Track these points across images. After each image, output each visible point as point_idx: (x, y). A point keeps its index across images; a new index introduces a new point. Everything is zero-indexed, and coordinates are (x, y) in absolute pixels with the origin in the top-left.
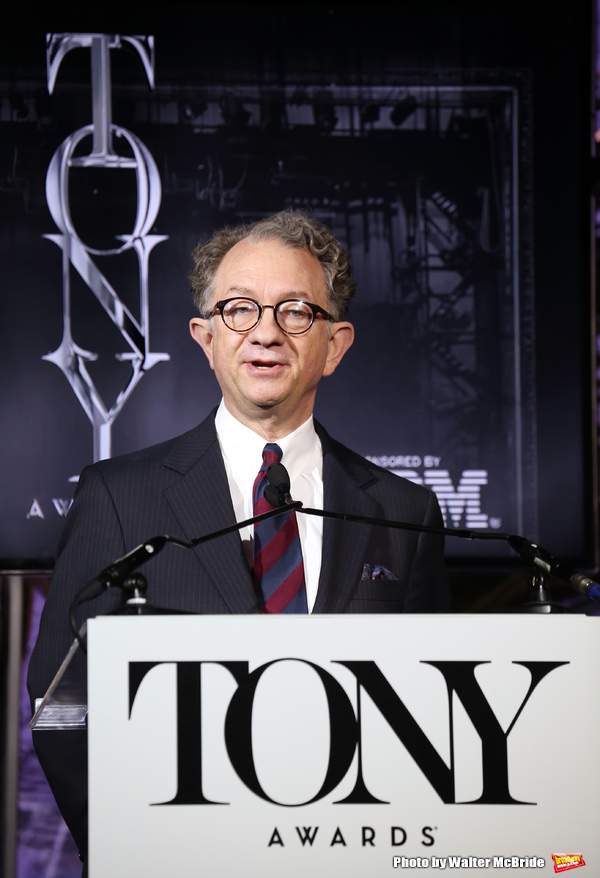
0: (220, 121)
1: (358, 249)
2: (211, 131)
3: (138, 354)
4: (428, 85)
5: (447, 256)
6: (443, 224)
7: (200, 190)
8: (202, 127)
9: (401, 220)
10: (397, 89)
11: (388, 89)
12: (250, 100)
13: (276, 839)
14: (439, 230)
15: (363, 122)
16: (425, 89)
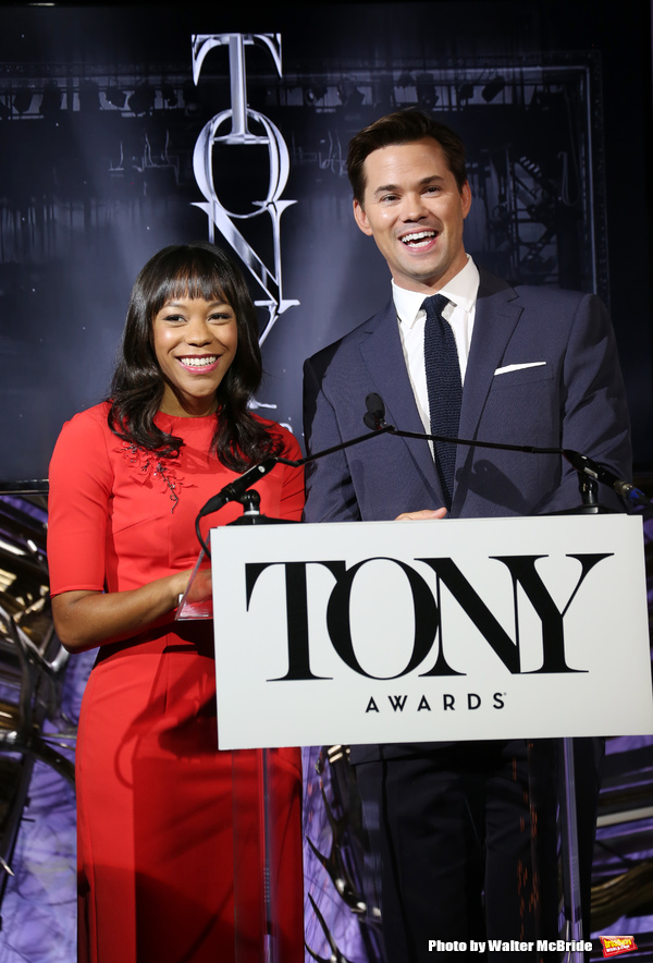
0: (340, 103)
2: (330, 111)
3: (274, 301)
4: (513, 67)
5: (533, 210)
6: (529, 183)
7: (323, 161)
8: (323, 108)
9: (493, 180)
10: (487, 71)
11: (480, 71)
12: (362, 84)
14: (526, 188)
15: (458, 101)
16: (511, 70)
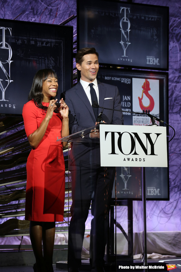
0: (21, 43)
1: (41, 65)
5: (53, 67)
6: (52, 62)
8: (18, 43)
9: (47, 61)
11: (45, 39)
12: (25, 39)
15: (41, 45)
16: (50, 40)
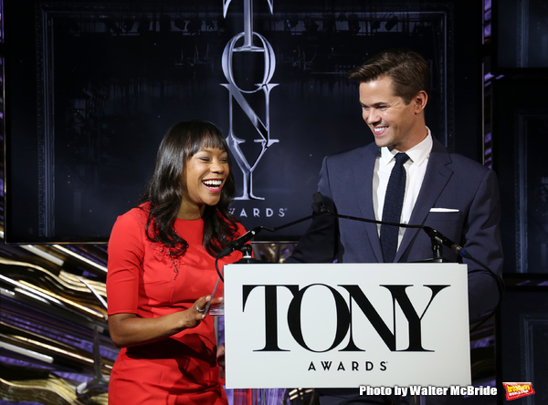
0: (305, 30)
2: (299, 34)
3: (264, 139)
7: (294, 62)
8: (295, 32)
10: (388, 13)
11: (384, 13)
12: (317, 19)
13: (312, 367)
16: (402, 13)
